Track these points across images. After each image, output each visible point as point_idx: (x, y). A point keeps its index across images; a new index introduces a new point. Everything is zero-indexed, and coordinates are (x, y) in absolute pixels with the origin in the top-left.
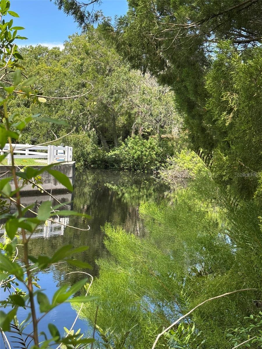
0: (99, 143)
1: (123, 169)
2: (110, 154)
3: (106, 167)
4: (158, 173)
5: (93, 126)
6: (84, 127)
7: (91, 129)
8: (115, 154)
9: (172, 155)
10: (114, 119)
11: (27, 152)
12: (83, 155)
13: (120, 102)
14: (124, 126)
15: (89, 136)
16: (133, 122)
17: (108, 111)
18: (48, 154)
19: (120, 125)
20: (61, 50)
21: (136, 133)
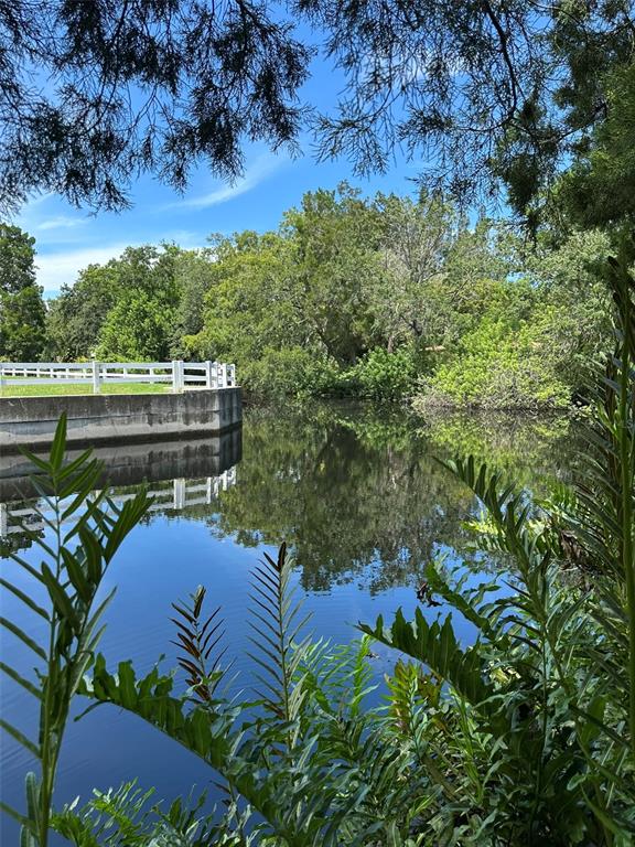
1: (363, 398)
2: (341, 377)
3: (342, 397)
10: (347, 327)
17: (336, 314)
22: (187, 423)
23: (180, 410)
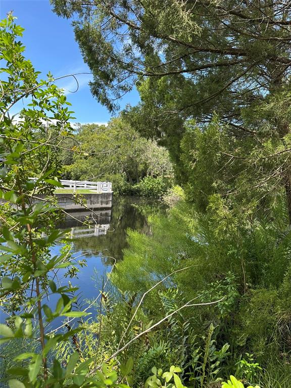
0: (128, 180)
1: (141, 196)
2: (134, 187)
3: (132, 195)
4: (162, 198)
5: (124, 170)
6: (119, 171)
7: (123, 172)
8: (137, 187)
9: (170, 187)
10: (137, 167)
11: (85, 186)
12: (118, 187)
13: (140, 156)
14: (143, 171)
15: (122, 176)
16: (148, 168)
17: (133, 162)
18: (97, 187)
19: (140, 170)
20: (106, 126)
21: (150, 174)
22: (102, 204)
23: (100, 200)
